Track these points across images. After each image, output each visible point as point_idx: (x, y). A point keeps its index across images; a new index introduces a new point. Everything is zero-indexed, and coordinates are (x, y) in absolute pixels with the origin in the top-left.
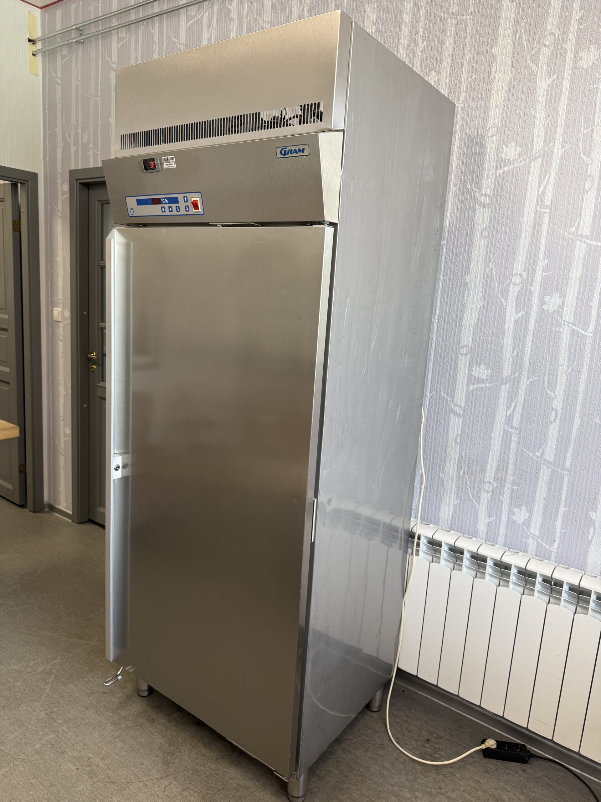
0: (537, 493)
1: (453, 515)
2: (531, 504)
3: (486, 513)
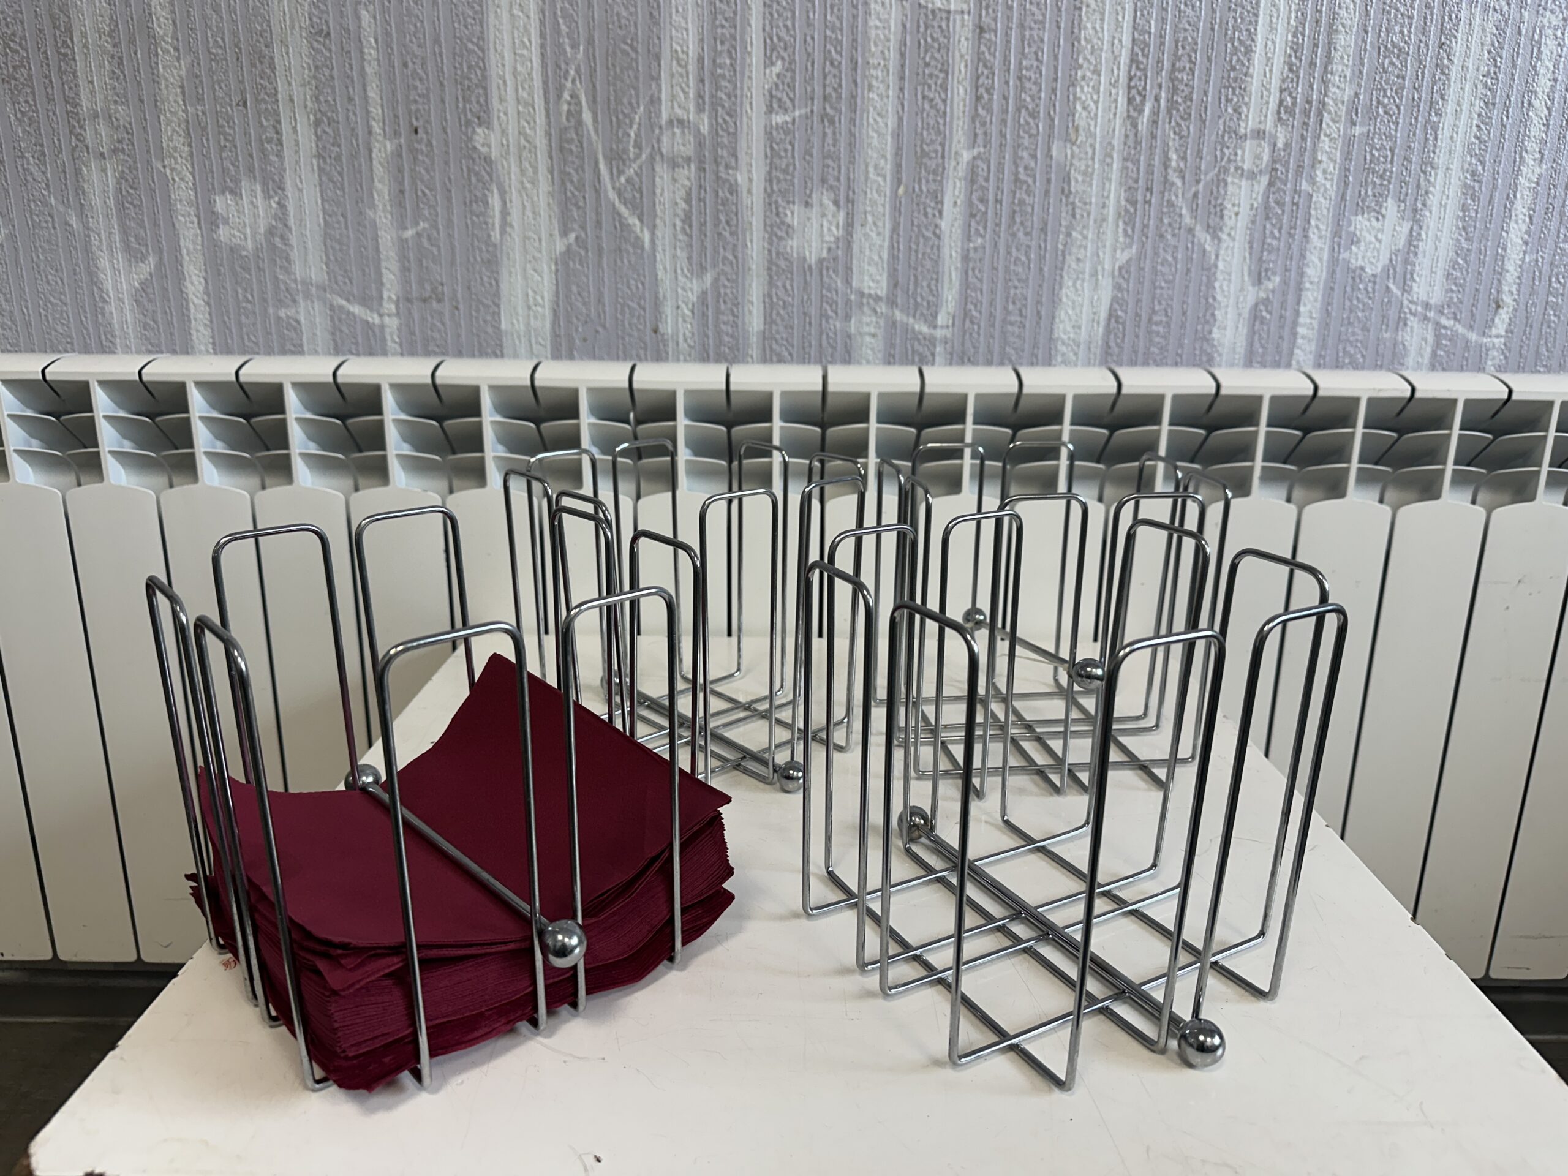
0: (1440, 132)
1: (1111, 315)
2: (1418, 187)
3: (1246, 269)
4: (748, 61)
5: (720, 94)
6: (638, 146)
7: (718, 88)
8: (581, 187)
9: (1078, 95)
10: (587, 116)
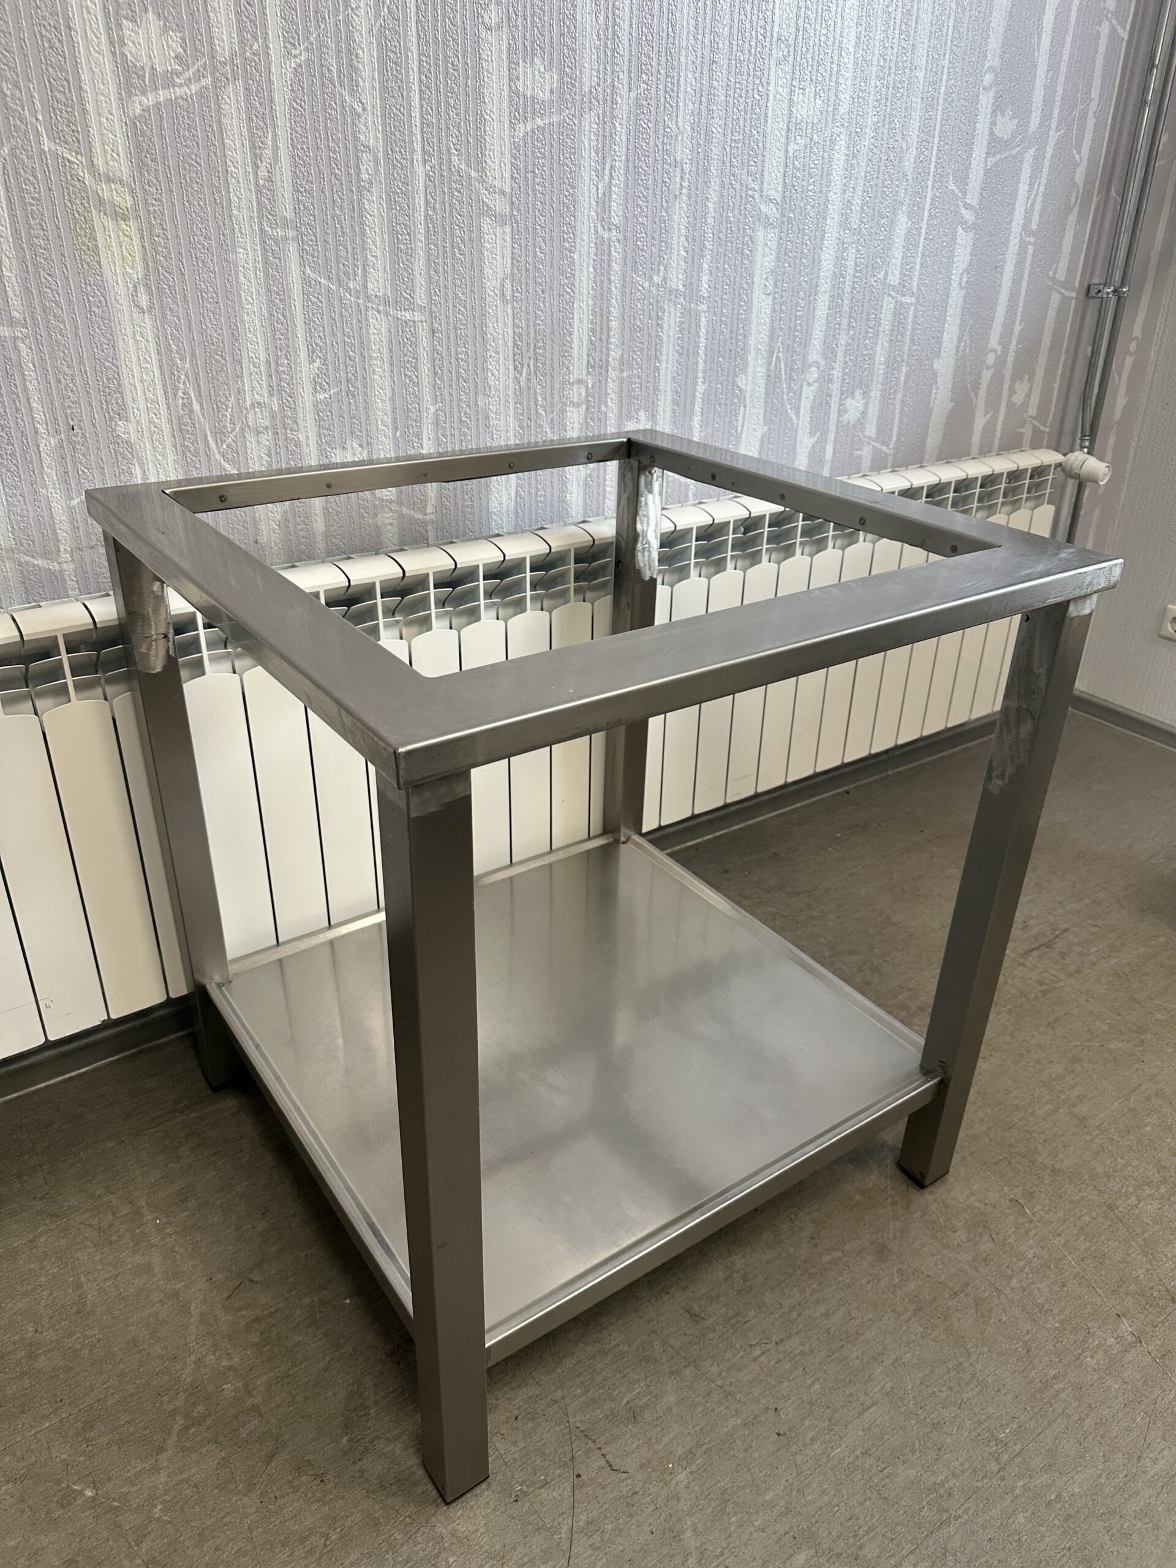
4: (299, 361)
5: (282, 384)
6: (232, 423)
7: (281, 380)
8: (196, 454)
9: (489, 367)
10: (196, 407)
